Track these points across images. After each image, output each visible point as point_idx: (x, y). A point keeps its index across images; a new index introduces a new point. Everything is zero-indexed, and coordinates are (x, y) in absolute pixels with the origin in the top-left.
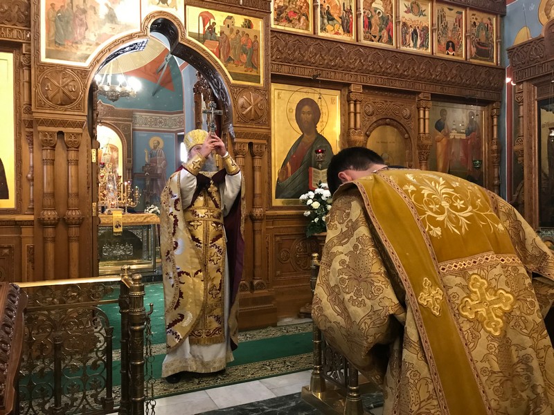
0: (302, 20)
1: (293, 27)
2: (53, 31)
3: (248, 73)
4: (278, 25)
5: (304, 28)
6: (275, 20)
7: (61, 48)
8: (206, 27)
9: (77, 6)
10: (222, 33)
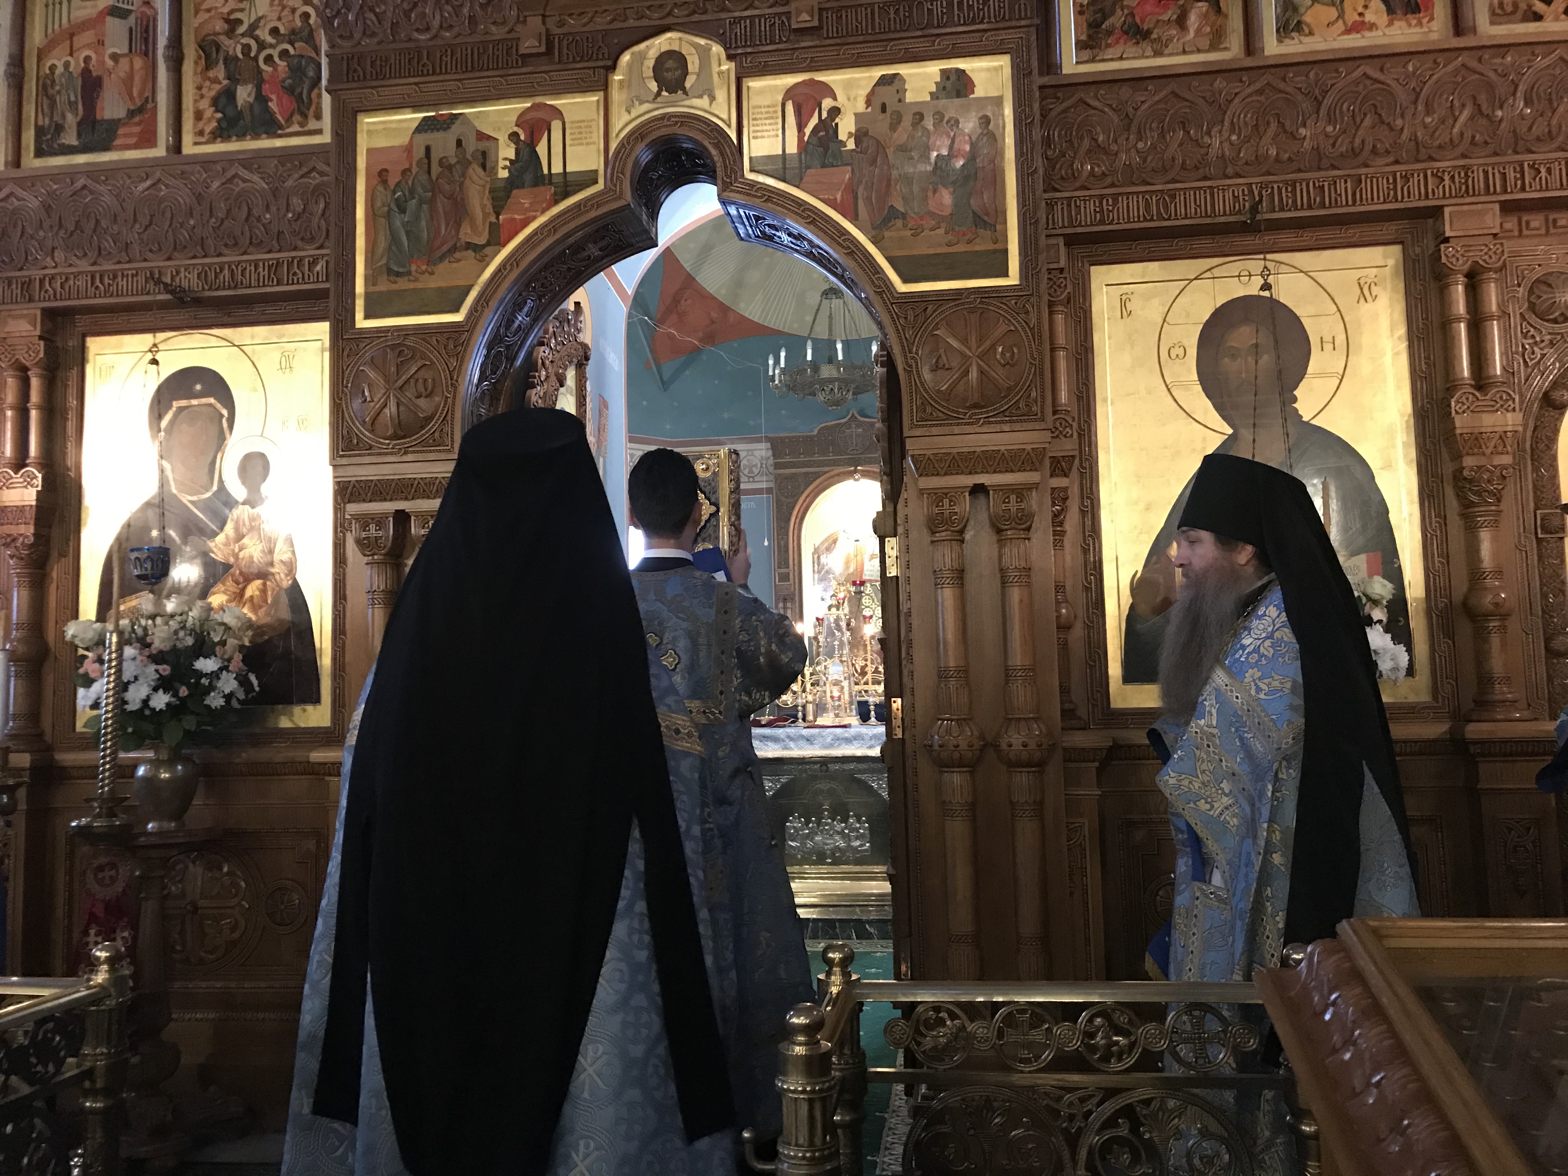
0: (1193, 20)
1: (1158, 54)
2: (383, 243)
3: (961, 248)
4: (1093, 60)
5: (1205, 43)
6: (1081, 46)
7: (403, 284)
8: (808, 130)
9: (441, 163)
10: (860, 136)
